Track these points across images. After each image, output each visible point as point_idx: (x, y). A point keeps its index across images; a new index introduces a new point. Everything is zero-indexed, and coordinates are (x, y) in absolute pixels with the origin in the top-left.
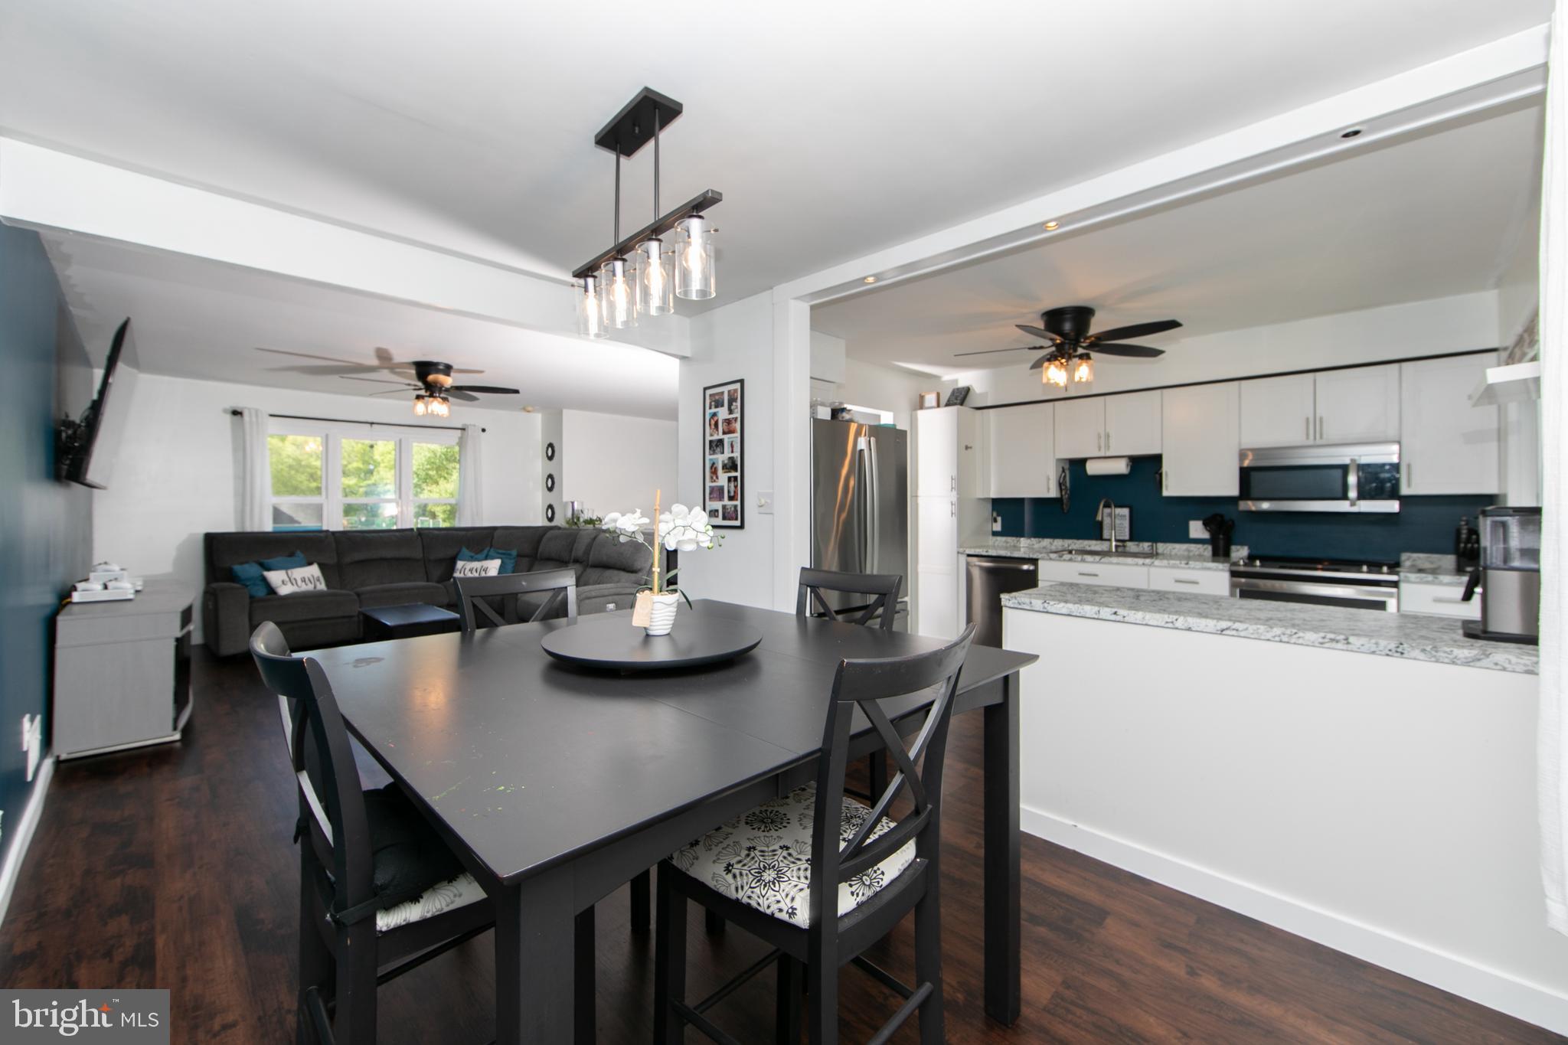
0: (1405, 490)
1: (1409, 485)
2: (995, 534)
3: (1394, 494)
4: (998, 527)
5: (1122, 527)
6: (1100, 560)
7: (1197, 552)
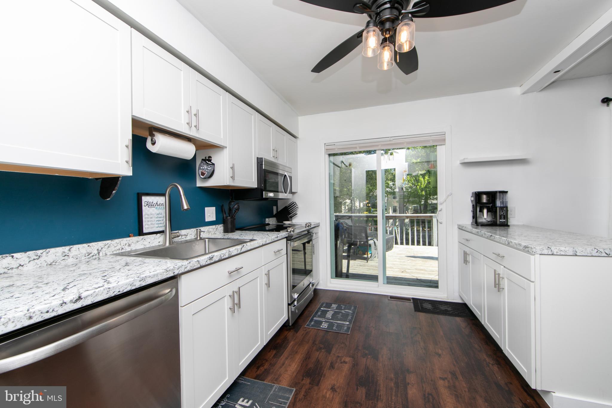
5: (160, 218)
6: (241, 250)
7: (211, 232)
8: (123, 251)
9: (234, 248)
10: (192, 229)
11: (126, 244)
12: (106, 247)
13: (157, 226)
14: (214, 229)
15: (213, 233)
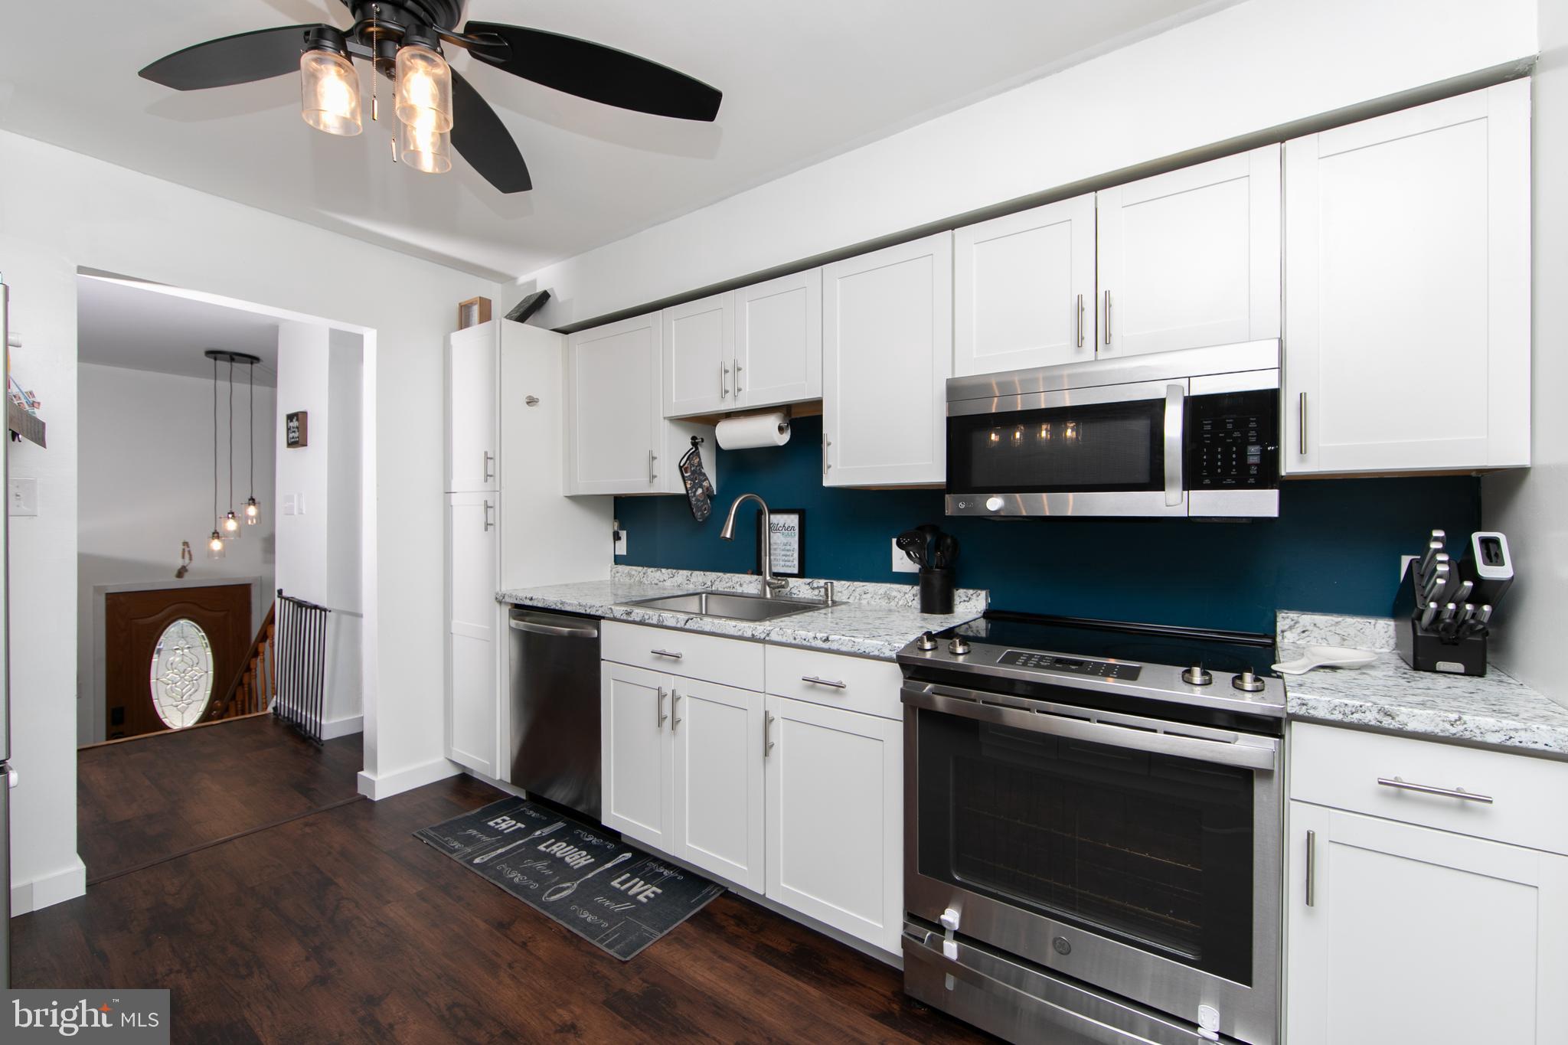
0: (1291, 464)
1: (1302, 450)
2: (618, 560)
3: (1267, 475)
4: (622, 548)
5: (788, 550)
6: (685, 624)
7: (896, 600)
8: (734, 590)
9: (733, 623)
10: (843, 582)
11: (737, 582)
12: (718, 580)
13: (783, 563)
14: (906, 593)
15: (901, 603)
